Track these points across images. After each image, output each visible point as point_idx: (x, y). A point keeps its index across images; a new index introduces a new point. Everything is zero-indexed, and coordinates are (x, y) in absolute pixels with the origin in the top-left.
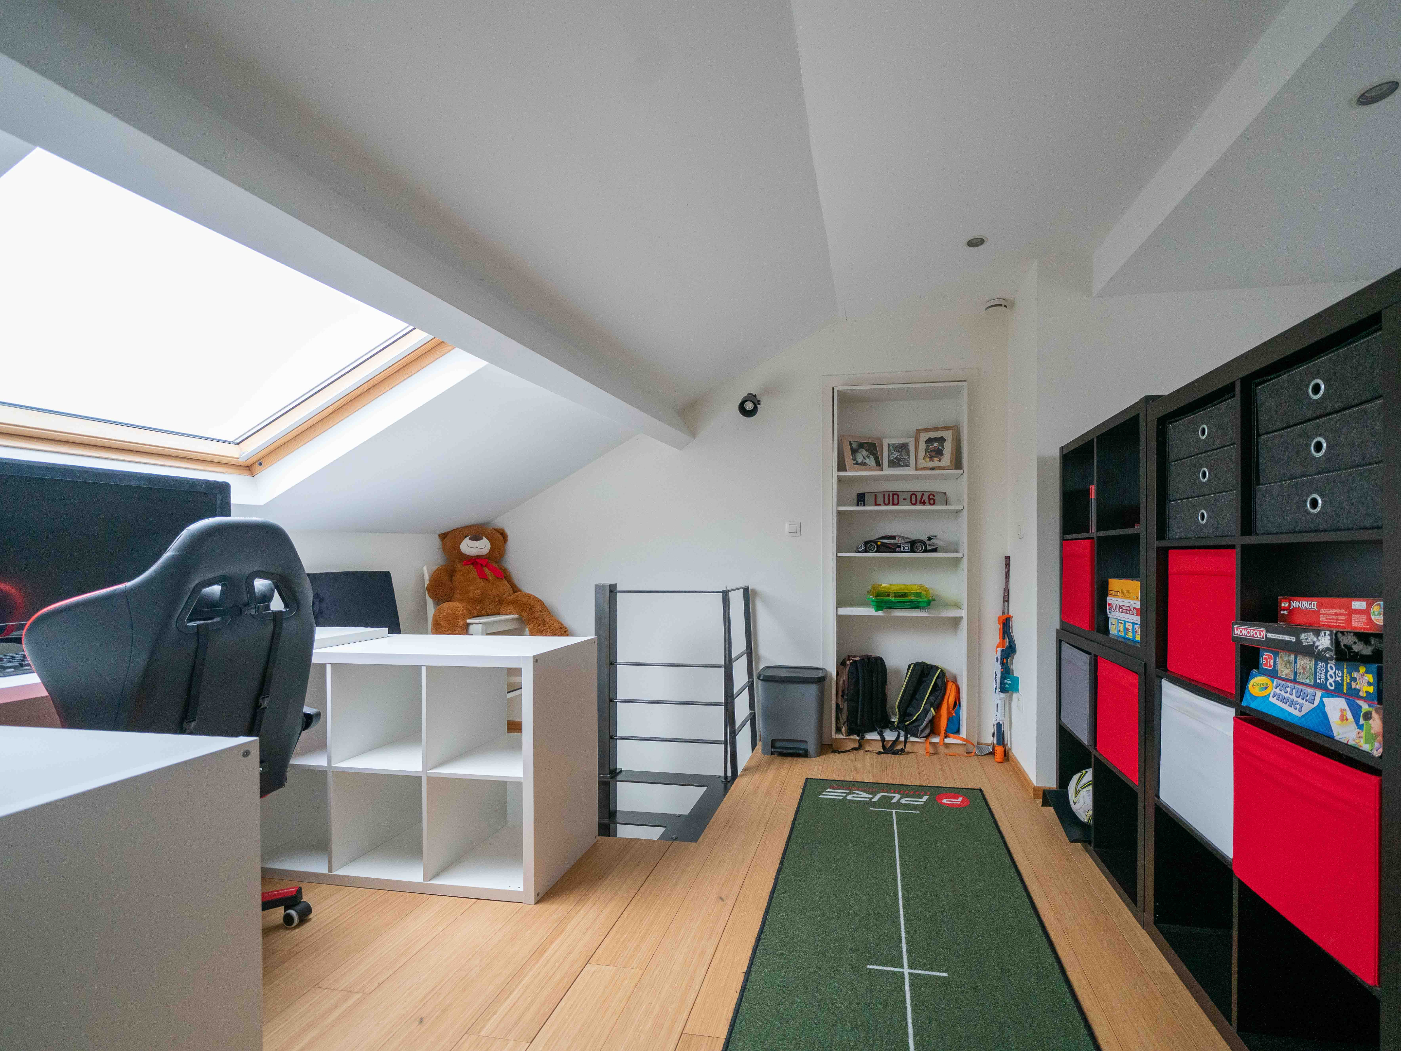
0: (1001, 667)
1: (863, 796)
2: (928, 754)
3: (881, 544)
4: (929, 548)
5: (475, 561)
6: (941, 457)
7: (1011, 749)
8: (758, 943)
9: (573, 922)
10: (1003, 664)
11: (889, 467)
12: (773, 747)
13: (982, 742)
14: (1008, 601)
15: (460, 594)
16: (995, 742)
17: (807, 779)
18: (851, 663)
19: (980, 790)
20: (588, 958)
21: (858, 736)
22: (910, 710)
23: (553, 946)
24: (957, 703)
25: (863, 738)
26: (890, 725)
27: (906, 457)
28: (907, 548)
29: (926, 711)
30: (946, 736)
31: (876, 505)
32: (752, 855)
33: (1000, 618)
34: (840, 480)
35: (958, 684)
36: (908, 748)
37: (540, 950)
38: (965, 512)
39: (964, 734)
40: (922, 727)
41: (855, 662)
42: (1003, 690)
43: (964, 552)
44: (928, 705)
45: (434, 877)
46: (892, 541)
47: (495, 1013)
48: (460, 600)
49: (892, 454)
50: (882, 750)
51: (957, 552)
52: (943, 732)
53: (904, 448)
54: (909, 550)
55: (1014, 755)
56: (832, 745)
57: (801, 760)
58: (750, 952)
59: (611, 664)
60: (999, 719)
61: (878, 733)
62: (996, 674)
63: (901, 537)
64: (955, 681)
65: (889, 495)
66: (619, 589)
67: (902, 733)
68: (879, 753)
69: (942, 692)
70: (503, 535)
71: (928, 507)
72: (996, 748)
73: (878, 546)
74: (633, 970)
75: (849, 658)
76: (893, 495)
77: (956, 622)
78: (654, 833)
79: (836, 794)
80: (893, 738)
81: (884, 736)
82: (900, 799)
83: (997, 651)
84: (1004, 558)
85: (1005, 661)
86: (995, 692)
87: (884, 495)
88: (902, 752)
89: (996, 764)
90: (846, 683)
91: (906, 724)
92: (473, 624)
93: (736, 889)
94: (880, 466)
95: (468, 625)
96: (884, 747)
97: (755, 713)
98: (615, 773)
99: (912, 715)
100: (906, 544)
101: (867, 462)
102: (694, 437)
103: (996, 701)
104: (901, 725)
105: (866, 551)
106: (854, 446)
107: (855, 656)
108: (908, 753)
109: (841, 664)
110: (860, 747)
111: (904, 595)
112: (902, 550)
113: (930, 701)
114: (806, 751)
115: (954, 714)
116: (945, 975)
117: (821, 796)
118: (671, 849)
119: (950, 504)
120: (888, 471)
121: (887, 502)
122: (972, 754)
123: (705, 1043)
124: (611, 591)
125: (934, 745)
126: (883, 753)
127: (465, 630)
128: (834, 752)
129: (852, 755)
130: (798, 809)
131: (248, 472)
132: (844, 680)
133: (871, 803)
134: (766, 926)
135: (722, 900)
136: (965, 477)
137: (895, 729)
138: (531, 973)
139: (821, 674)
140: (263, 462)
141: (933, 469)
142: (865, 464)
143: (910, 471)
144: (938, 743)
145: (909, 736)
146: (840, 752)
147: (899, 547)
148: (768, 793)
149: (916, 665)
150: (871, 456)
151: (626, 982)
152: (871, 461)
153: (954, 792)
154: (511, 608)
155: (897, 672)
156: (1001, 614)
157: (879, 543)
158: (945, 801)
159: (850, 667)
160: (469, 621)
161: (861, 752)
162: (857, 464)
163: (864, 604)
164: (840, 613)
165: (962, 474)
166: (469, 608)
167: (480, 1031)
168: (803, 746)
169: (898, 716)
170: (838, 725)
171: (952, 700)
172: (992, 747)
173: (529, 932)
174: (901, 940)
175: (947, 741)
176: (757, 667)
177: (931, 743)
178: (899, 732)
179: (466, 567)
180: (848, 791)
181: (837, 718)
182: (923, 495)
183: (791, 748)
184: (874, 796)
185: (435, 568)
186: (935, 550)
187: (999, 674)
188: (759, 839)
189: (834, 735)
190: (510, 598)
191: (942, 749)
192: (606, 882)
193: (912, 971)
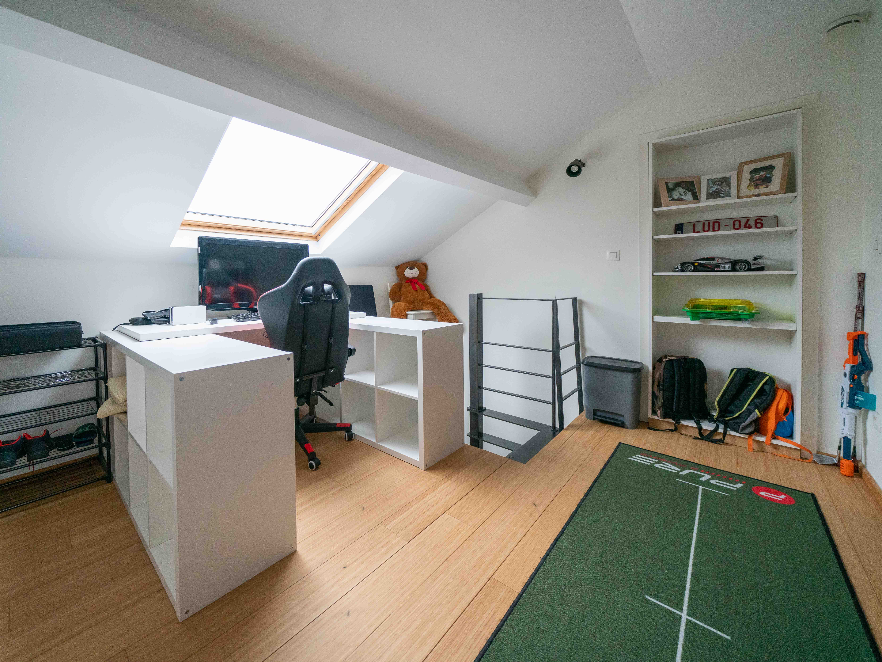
0: (849, 383)
1: (673, 468)
2: (751, 450)
3: (698, 265)
4: (753, 267)
5: (412, 281)
6: (768, 184)
7: (864, 466)
8: (556, 543)
9: (441, 487)
10: (852, 379)
11: (707, 199)
12: (595, 414)
13: (823, 452)
14: (862, 318)
15: (404, 298)
16: (842, 455)
17: (620, 443)
18: (667, 361)
19: (813, 495)
20: (446, 510)
21: (674, 420)
22: (732, 408)
23: (429, 496)
24: (790, 408)
25: (679, 423)
26: (709, 417)
27: (726, 189)
28: (727, 268)
29: (749, 412)
30: (774, 437)
31: (694, 232)
32: (563, 483)
33: (849, 334)
34: (656, 215)
35: (792, 393)
36: (727, 439)
37: (422, 496)
38: (800, 232)
39: (797, 438)
40: (744, 424)
41: (670, 360)
42: (852, 404)
43: (799, 270)
44: (752, 407)
45: (381, 441)
46: (711, 262)
47: (395, 519)
48: (404, 301)
49: (710, 187)
50: (699, 436)
51: (791, 270)
52: (770, 434)
53: (725, 181)
54: (730, 269)
55: (868, 473)
56: (648, 423)
57: (618, 428)
58: (548, 546)
59: (479, 342)
60: (848, 432)
61: (695, 422)
62: (843, 389)
63: (721, 258)
64: (788, 390)
65: (709, 223)
66: (483, 297)
67: (721, 426)
68: (696, 438)
69: (769, 398)
70: (426, 266)
71: (754, 230)
72: (841, 461)
73: (695, 266)
74: (469, 527)
75: (666, 356)
76: (714, 223)
77: (789, 335)
78: (504, 453)
79: (644, 460)
80: (712, 429)
81: (701, 425)
82: (710, 479)
83: (844, 366)
84: (857, 275)
85: (856, 377)
86: (842, 406)
87: (704, 224)
88: (721, 442)
89: (842, 476)
90: (662, 376)
91: (726, 419)
92: (409, 314)
93: (547, 503)
94: (698, 199)
95: (407, 315)
96: (700, 434)
97: (582, 388)
98: (482, 410)
99: (733, 413)
100: (727, 264)
101: (684, 197)
102: (536, 197)
103: (844, 416)
104: (721, 419)
105: (682, 271)
106: (671, 186)
107: (672, 356)
108: (727, 444)
109: (657, 361)
110: (676, 430)
111: (725, 308)
112: (721, 269)
113: (755, 403)
114: (623, 423)
115: (785, 420)
116: (729, 638)
117: (630, 458)
118: (508, 463)
119: (783, 226)
120: (705, 203)
121: (706, 229)
122: (810, 461)
123: (505, 589)
124: (478, 298)
125: (759, 443)
126: (699, 439)
127: (406, 317)
128: (650, 428)
129: (667, 435)
130: (608, 462)
131: (316, 239)
132: (660, 374)
133: (677, 475)
134: (564, 535)
135: (536, 506)
136: (800, 200)
137: (714, 421)
138: (416, 506)
139: (637, 366)
140: (321, 234)
141: (758, 195)
142: (682, 199)
143: (732, 200)
144: (764, 442)
145: (728, 429)
146: (654, 430)
147: (719, 266)
148: (585, 445)
149: (739, 370)
150: (688, 192)
151: (464, 532)
152: (689, 196)
153: (777, 489)
154: (428, 306)
155: (719, 374)
156: (852, 330)
157: (696, 264)
158: (762, 493)
159: (665, 365)
160: (407, 313)
161: (676, 434)
162: (673, 200)
163: (683, 314)
164: (655, 320)
165: (796, 197)
166: (408, 306)
167: (387, 525)
168: (620, 418)
169: (718, 411)
170: (654, 409)
171: (782, 406)
172: (837, 459)
173: (419, 484)
174: (684, 591)
175: (775, 442)
176: (583, 355)
177: (754, 440)
178: (717, 424)
179: (407, 284)
180: (656, 461)
181: (653, 403)
182: (748, 220)
183: (611, 419)
184: (683, 470)
185: (393, 284)
186: (762, 269)
187: (847, 390)
188: (571, 475)
189: (650, 415)
190: (428, 301)
191: (768, 449)
192: (464, 471)
193: (690, 618)
